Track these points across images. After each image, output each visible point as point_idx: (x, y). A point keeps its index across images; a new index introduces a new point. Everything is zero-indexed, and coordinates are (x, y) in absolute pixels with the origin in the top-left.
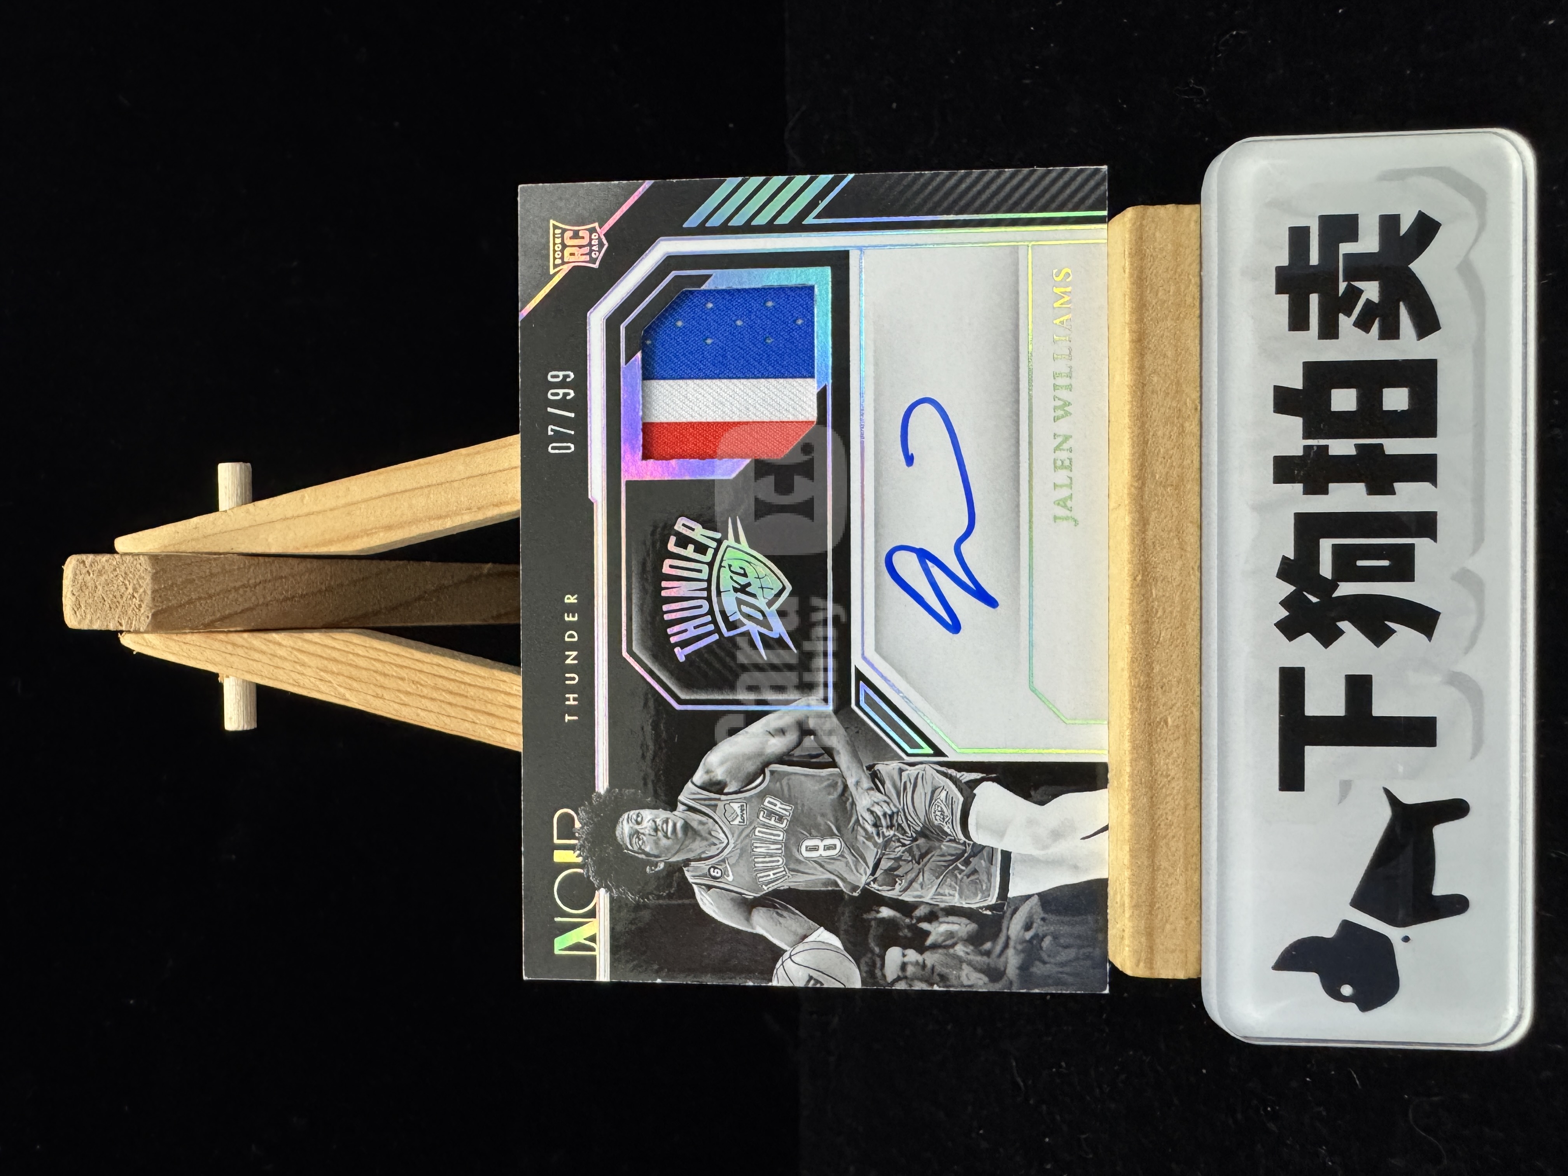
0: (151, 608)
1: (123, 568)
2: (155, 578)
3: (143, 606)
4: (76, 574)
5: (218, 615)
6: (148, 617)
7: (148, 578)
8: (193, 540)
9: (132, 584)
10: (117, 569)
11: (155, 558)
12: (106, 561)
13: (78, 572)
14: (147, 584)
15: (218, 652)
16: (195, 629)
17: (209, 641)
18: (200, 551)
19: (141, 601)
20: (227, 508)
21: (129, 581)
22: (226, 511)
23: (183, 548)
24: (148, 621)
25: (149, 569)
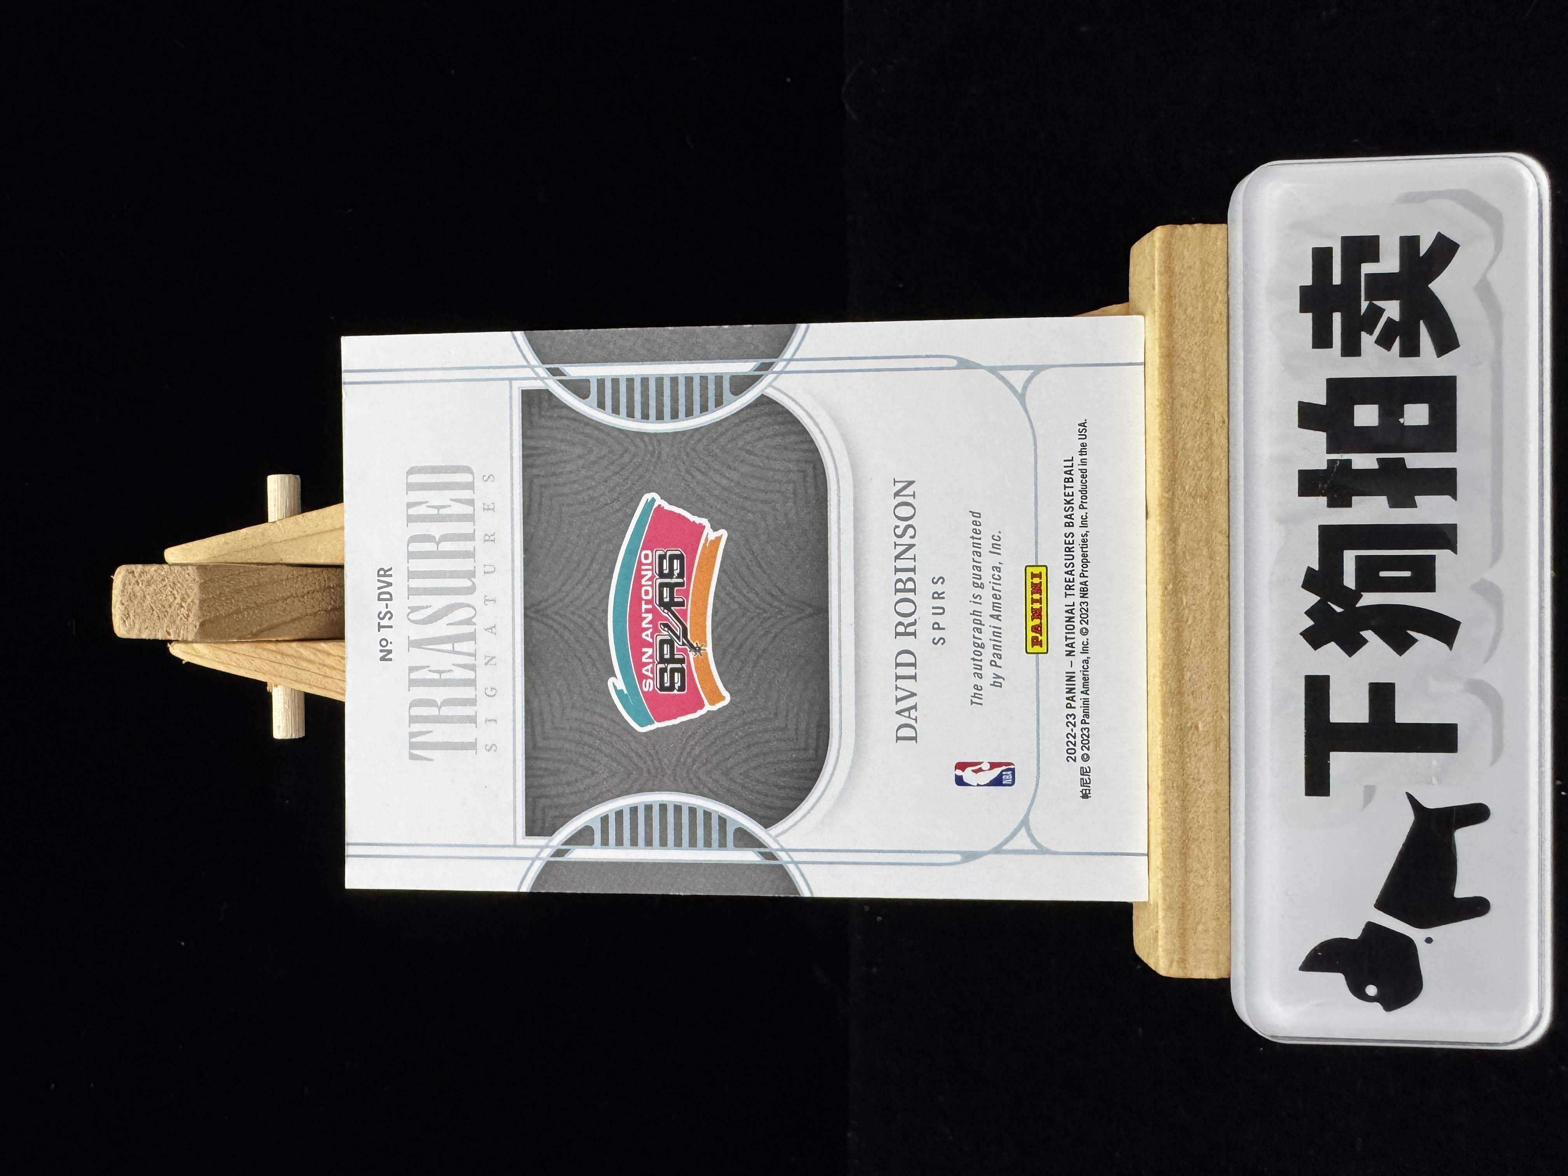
0: (199, 618)
1: (171, 578)
2: (203, 587)
3: (191, 615)
4: (124, 585)
5: (266, 625)
6: (196, 626)
7: (196, 589)
8: (242, 551)
9: (180, 594)
10: (166, 579)
11: (202, 568)
12: (155, 571)
13: (127, 582)
14: (195, 594)
15: (267, 662)
16: (242, 639)
17: (259, 651)
18: (249, 561)
19: (189, 610)
20: (277, 520)
21: (178, 591)
22: (275, 522)
23: (231, 559)
24: (196, 630)
25: (197, 579)
